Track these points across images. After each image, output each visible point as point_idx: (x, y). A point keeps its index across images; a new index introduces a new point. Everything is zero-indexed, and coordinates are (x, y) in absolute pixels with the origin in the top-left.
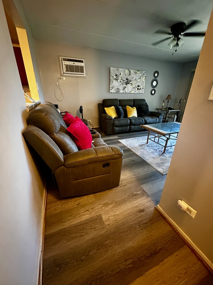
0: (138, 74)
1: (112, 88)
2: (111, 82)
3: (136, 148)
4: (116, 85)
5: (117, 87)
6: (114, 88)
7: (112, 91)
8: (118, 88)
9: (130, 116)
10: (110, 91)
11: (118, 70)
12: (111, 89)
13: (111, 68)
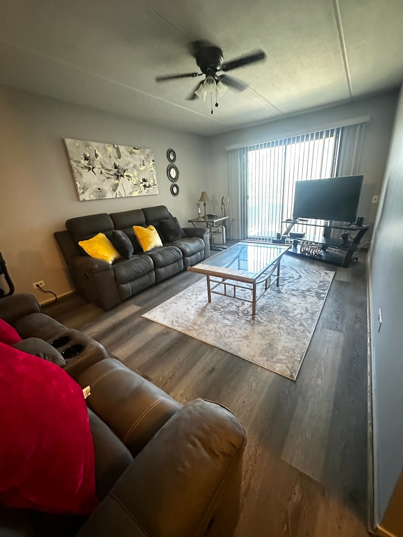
0: (136, 156)
1: (85, 189)
2: (76, 175)
3: (195, 324)
4: (92, 182)
5: (96, 186)
6: (87, 188)
7: (87, 196)
8: (99, 189)
9: (148, 248)
10: (80, 197)
11: (87, 146)
12: (82, 191)
13: (68, 141)
